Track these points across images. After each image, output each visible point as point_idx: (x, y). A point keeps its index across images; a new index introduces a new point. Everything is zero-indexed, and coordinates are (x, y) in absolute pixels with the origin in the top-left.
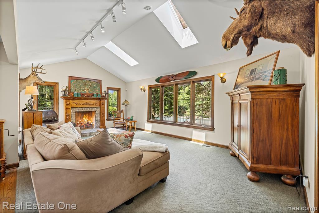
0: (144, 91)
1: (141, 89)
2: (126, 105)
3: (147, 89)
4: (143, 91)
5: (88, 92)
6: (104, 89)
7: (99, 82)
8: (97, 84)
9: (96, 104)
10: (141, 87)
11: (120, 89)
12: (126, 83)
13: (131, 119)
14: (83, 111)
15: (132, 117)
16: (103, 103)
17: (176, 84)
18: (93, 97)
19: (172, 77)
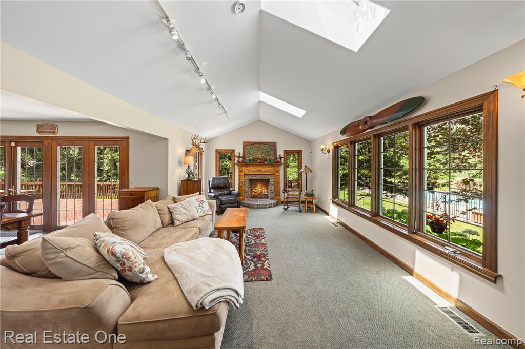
0: (328, 152)
1: (322, 149)
2: (306, 174)
3: (331, 148)
4: (325, 151)
5: (261, 157)
6: (280, 153)
7: (273, 145)
8: (272, 147)
9: (269, 170)
10: (322, 147)
11: (301, 150)
12: (310, 142)
13: (311, 193)
14: (256, 178)
15: (312, 190)
16: (277, 170)
17: (375, 136)
18: (266, 162)
19: (366, 123)
